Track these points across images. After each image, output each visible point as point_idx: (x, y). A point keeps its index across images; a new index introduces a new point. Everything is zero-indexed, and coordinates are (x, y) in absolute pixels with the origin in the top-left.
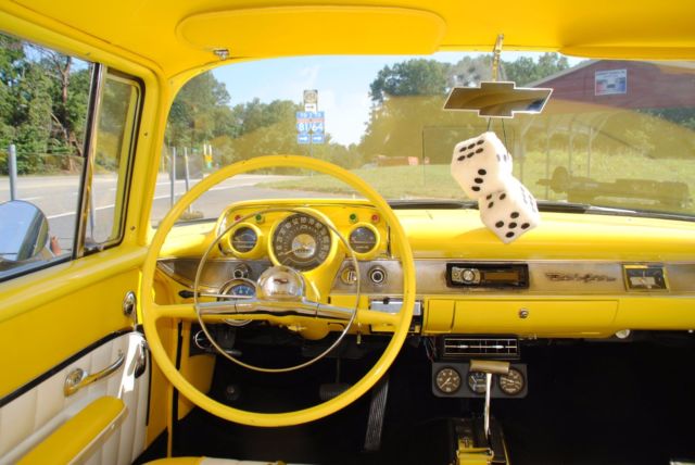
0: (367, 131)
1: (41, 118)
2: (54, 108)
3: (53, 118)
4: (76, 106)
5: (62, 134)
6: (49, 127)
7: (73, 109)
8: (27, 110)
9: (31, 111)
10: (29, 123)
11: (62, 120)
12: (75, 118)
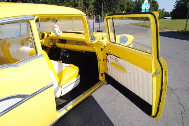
0: (174, 8)
1: (80, 5)
2: (84, 3)
3: (83, 5)
4: (89, 2)
5: (86, 9)
6: (82, 7)
7: (88, 2)
8: (77, 3)
9: (78, 3)
10: (78, 7)
11: (86, 5)
12: (89, 5)
